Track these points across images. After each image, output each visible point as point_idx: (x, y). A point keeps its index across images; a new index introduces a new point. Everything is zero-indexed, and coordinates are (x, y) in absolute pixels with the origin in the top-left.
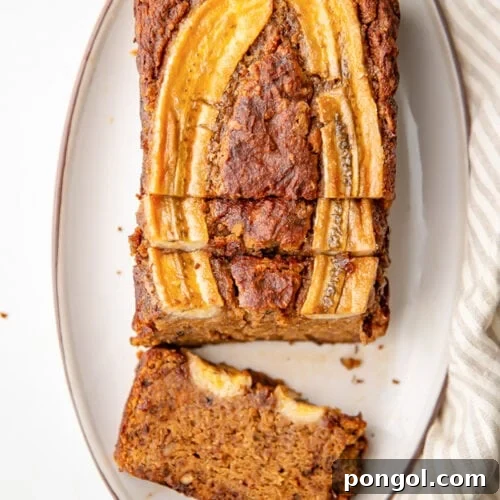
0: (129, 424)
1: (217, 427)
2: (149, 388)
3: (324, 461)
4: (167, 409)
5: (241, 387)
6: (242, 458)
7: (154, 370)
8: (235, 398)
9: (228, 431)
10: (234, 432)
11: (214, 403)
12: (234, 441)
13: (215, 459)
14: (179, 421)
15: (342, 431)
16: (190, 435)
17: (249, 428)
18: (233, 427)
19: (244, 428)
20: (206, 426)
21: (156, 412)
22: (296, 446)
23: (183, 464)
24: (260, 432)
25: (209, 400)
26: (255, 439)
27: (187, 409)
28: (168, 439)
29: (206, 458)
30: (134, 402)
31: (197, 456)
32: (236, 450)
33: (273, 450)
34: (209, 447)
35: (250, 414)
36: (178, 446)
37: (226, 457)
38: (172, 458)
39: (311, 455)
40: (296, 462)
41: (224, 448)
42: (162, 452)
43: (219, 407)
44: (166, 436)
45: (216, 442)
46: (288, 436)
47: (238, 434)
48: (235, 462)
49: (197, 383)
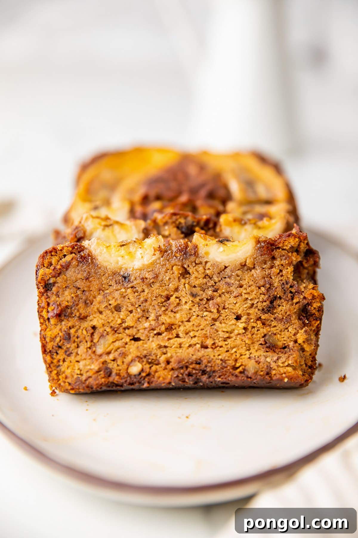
0: (48, 340)
1: (146, 301)
2: (54, 289)
3: (279, 289)
4: (81, 305)
5: (155, 251)
6: (188, 321)
7: (52, 268)
8: (153, 263)
9: (160, 300)
10: (168, 298)
11: (132, 278)
12: (172, 307)
13: (159, 334)
14: (101, 313)
15: (283, 252)
16: (119, 321)
17: (181, 287)
18: (164, 294)
19: (176, 290)
20: (132, 305)
21: (72, 313)
22: (241, 286)
23: (124, 355)
24: (195, 287)
25: (125, 278)
26: (194, 295)
27: (105, 296)
28: (96, 337)
29: (148, 337)
30: (44, 313)
31: (136, 339)
32: (178, 315)
33: (219, 300)
34: (147, 325)
35: (176, 273)
36: (110, 338)
37: (170, 328)
38: (109, 353)
39: (263, 289)
40: (249, 302)
41: (163, 318)
42: (94, 352)
43: (139, 281)
44: (92, 334)
45: (152, 316)
46: (228, 280)
47: (172, 299)
48: (182, 328)
49: (105, 264)
